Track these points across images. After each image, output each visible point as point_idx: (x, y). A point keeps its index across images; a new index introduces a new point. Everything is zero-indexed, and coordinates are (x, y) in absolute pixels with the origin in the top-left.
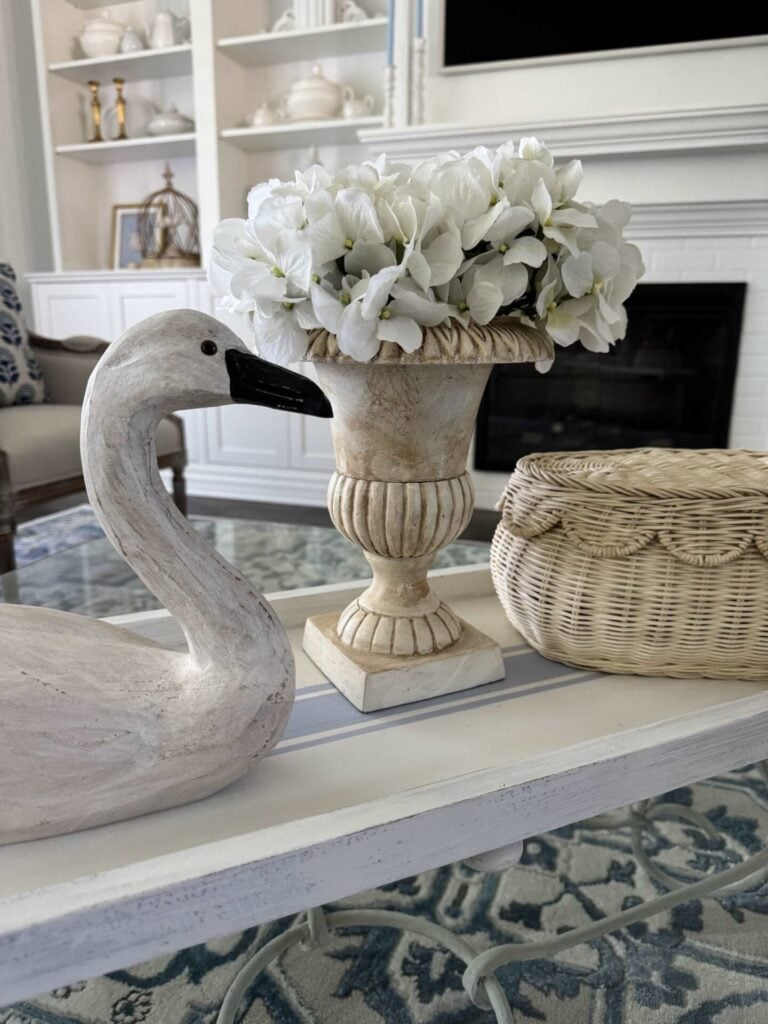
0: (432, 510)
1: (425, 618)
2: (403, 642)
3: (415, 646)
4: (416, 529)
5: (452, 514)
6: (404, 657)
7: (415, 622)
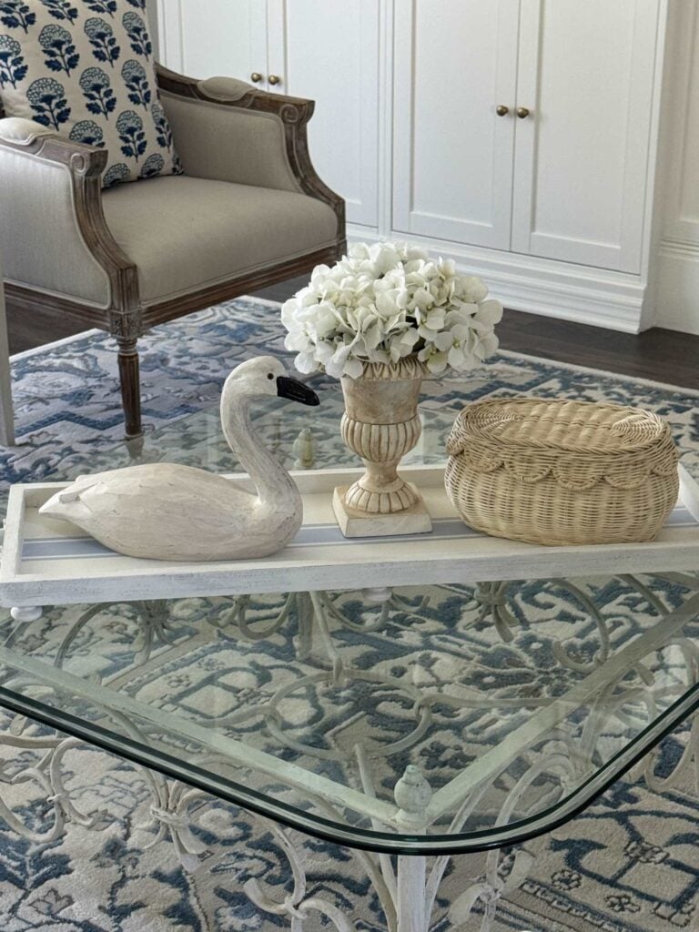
0: (384, 439)
1: (388, 494)
2: (373, 506)
3: (379, 508)
4: (376, 448)
5: (398, 441)
6: (373, 513)
7: (382, 496)
